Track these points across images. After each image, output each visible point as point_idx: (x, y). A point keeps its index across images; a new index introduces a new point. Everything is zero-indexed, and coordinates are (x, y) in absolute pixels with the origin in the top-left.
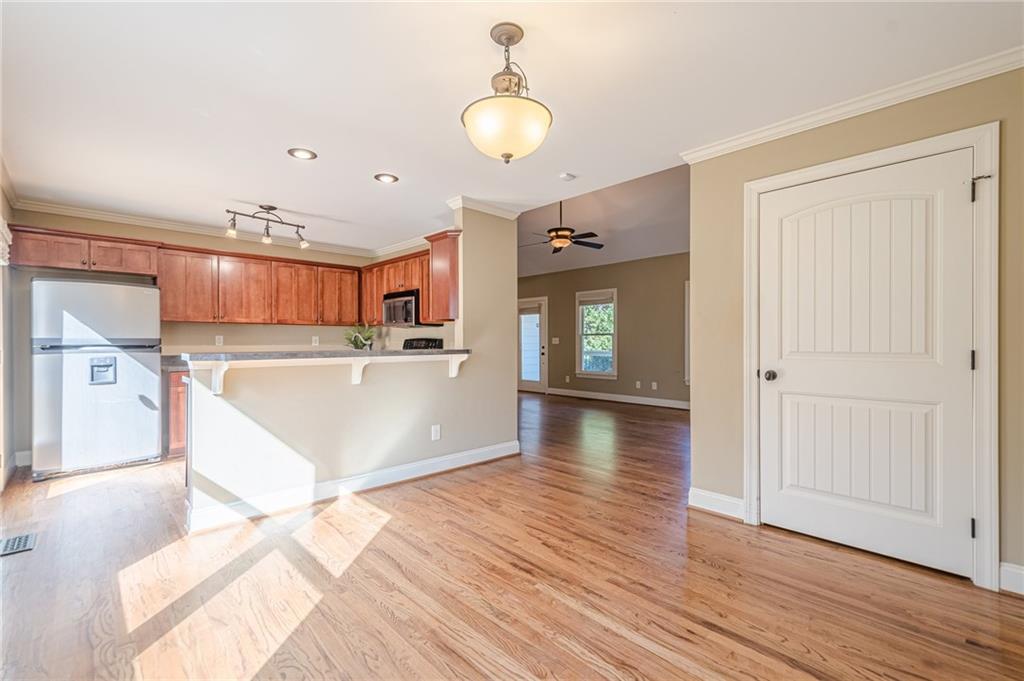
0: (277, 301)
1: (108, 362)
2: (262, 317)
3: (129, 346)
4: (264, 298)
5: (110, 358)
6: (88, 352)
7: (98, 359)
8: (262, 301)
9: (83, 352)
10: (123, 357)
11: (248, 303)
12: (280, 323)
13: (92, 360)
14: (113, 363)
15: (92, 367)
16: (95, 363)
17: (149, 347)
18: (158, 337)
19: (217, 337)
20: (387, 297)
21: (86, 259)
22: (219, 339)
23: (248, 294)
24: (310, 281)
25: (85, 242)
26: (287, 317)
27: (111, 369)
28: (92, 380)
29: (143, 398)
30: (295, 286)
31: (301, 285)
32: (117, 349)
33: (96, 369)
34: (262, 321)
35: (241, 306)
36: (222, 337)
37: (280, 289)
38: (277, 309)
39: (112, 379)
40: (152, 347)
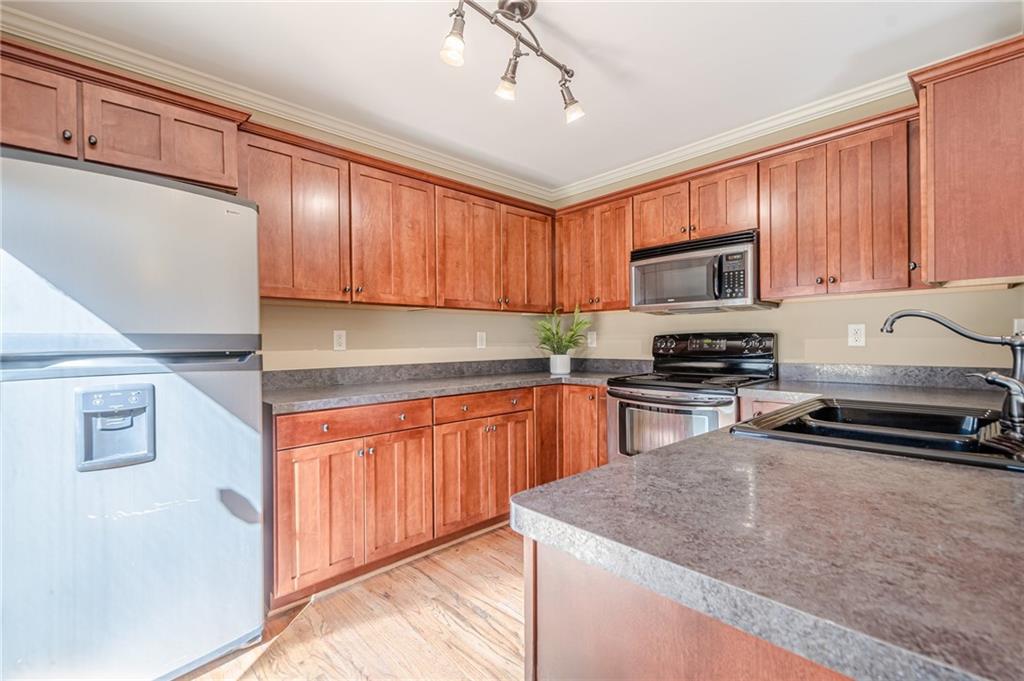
0: (443, 262)
1: (134, 402)
2: (421, 294)
3: (185, 356)
4: (424, 257)
5: (139, 390)
6: (77, 374)
7: (105, 394)
8: (421, 262)
9: (62, 375)
10: (174, 388)
11: (400, 264)
12: (449, 305)
13: (87, 397)
14: (148, 402)
15: (88, 418)
16: (98, 404)
17: (233, 355)
18: (256, 332)
19: (336, 333)
20: (638, 255)
21: (72, 129)
22: (340, 336)
23: (399, 245)
24: (489, 230)
25: (67, 85)
26: (458, 295)
27: (142, 421)
28: (89, 455)
29: (228, 498)
30: (468, 235)
31: (478, 235)
32: (153, 363)
33: (98, 423)
34: (421, 302)
35: (389, 269)
36: (343, 333)
37: (448, 241)
38: (444, 278)
39: (143, 451)
40: (242, 355)
